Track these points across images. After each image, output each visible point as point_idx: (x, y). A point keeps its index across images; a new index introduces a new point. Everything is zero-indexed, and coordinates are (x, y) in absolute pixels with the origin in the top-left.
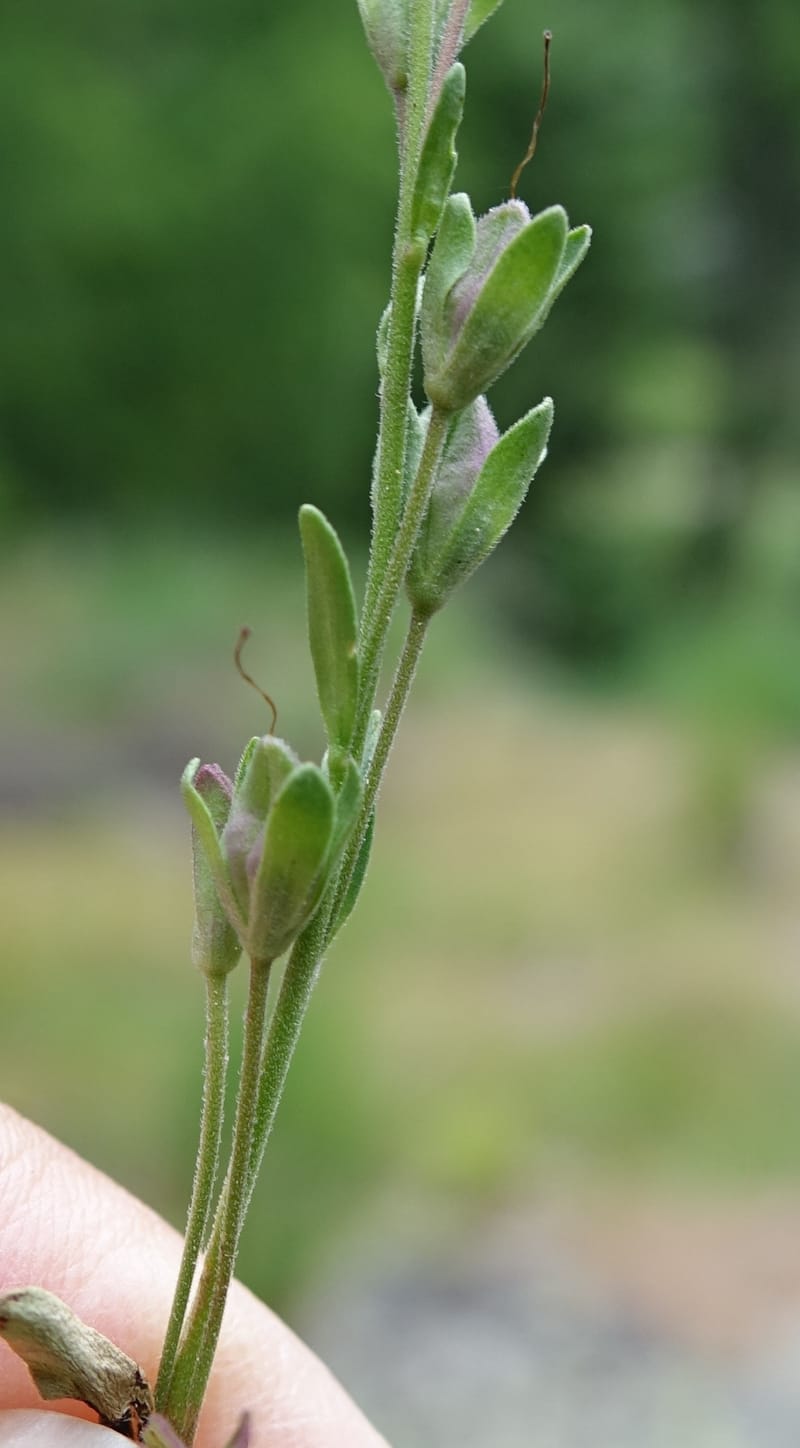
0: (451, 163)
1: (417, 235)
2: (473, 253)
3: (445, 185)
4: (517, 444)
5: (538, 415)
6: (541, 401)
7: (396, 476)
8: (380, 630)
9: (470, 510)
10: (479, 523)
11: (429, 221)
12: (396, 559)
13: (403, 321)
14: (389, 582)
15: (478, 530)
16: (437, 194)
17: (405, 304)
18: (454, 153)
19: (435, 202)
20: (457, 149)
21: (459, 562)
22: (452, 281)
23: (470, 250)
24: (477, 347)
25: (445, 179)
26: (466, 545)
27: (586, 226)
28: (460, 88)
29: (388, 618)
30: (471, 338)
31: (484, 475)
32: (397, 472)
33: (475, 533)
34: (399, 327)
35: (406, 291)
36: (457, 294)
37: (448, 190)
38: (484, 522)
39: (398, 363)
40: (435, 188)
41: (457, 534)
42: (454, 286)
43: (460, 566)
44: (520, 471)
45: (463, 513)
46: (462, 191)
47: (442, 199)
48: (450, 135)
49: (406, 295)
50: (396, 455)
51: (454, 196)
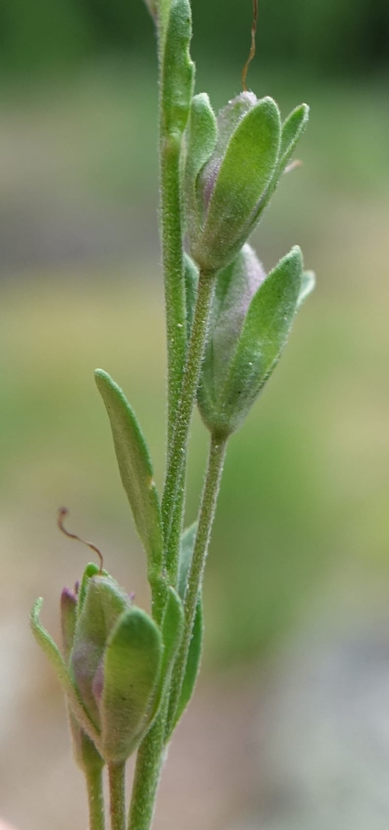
0: (190, 71)
1: (171, 132)
2: (216, 140)
3: (189, 89)
4: (273, 289)
5: (287, 263)
6: (289, 250)
7: (179, 329)
8: (176, 461)
9: (241, 348)
10: (251, 357)
11: (180, 119)
12: (183, 400)
13: (170, 202)
14: (179, 420)
15: (251, 364)
16: (182, 96)
17: (170, 187)
18: (191, 63)
19: (182, 103)
20: (193, 59)
21: (240, 392)
22: (199, 167)
23: (214, 138)
24: (222, 218)
25: (188, 84)
26: (244, 378)
27: (305, 105)
28: (187, 12)
29: (182, 449)
30: (216, 212)
31: (249, 318)
32: (180, 325)
33: (248, 367)
34: (167, 207)
35: (169, 177)
36: (206, 176)
37: (192, 91)
38: (256, 357)
39: (169, 236)
40: (180, 93)
41: (234, 370)
42: (202, 170)
43: (242, 395)
44: (280, 310)
45: (236, 352)
46: (202, 92)
47: (188, 100)
48: (184, 49)
49: (169, 180)
50: (177, 312)
51: (197, 97)
